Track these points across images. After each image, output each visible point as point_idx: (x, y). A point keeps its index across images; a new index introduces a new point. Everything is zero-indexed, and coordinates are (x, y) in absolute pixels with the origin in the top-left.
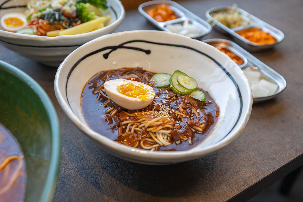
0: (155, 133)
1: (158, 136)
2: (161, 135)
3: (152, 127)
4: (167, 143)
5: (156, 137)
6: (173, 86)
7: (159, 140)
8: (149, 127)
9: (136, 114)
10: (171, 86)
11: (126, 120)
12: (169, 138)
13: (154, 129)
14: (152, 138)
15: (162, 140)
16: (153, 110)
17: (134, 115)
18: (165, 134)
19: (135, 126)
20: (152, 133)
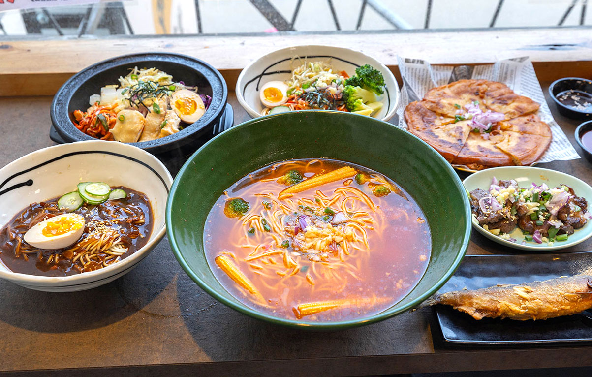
0: (109, 249)
1: (113, 250)
2: (115, 247)
3: (104, 246)
4: (126, 250)
5: (112, 252)
6: (88, 200)
7: (118, 252)
8: (101, 248)
9: (79, 245)
10: (87, 202)
11: (75, 256)
12: (123, 246)
13: (107, 246)
14: (110, 255)
15: (120, 250)
16: (90, 232)
17: (77, 248)
18: (117, 245)
19: (87, 256)
20: (107, 250)
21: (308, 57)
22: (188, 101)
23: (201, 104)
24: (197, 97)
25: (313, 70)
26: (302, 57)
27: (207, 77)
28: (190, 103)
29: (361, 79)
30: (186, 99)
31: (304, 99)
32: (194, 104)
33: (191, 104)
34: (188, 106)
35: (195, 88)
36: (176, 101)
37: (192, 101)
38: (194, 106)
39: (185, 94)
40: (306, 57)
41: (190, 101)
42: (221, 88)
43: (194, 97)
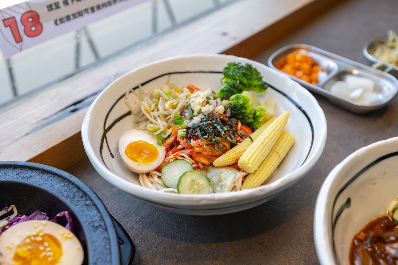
21: (143, 85)
22: (35, 241)
23: (62, 232)
24: (45, 225)
25: (167, 97)
26: (135, 89)
27: (28, 182)
28: (41, 242)
29: (238, 82)
30: (28, 240)
31: (196, 138)
32: (50, 240)
33: (46, 244)
34: (44, 250)
35: (10, 209)
36: (12, 255)
37: (42, 236)
38: (52, 244)
39: (19, 234)
40: (140, 86)
41: (39, 239)
42: (71, 186)
43: (40, 228)
